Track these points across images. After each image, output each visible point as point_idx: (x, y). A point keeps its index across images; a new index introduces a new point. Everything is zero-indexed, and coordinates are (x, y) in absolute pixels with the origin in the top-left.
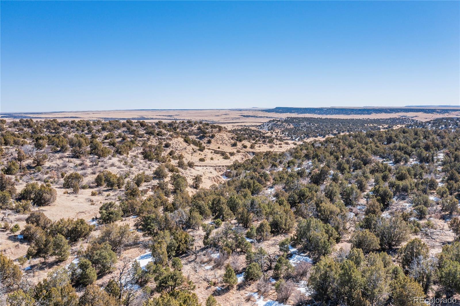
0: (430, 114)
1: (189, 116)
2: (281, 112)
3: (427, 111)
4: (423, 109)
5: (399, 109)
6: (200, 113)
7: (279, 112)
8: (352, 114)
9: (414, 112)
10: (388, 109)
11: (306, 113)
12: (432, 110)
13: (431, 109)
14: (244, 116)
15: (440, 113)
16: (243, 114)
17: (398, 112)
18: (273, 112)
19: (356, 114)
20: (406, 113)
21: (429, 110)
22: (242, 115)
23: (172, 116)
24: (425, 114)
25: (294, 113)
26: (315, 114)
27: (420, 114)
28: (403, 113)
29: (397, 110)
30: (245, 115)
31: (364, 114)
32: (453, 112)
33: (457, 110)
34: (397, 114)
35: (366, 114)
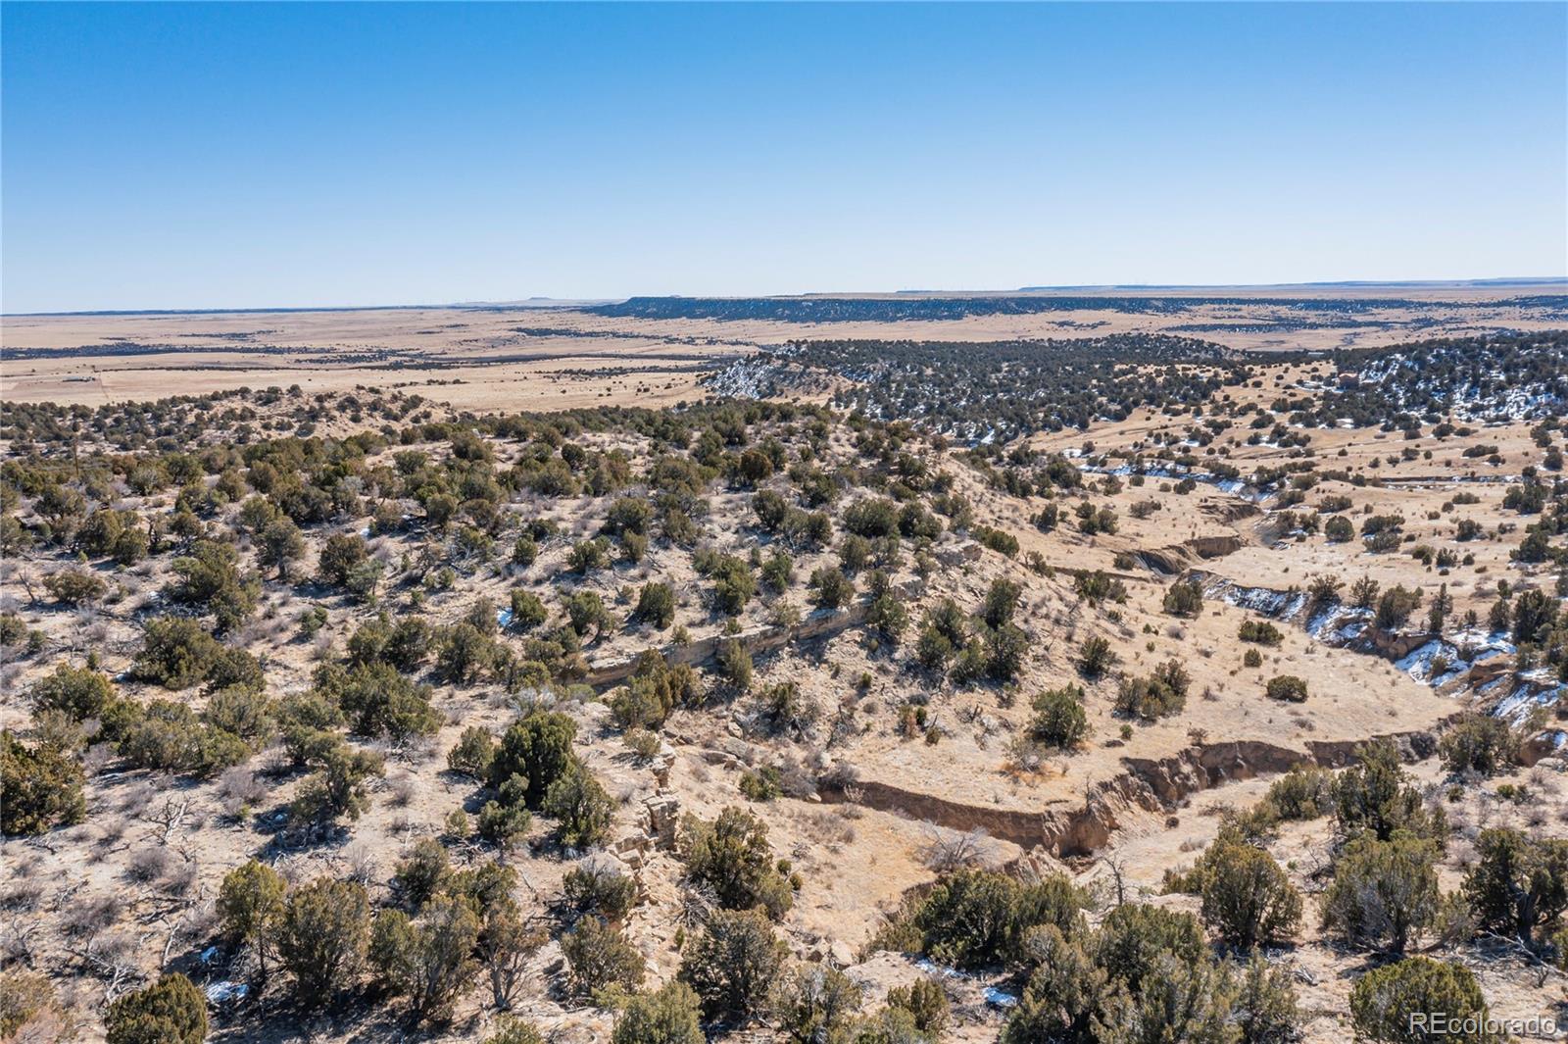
0: (1137, 315)
1: (315, 334)
2: (656, 316)
5: (1047, 300)
6: (350, 323)
7: (648, 316)
8: (900, 319)
10: (1012, 299)
11: (747, 318)
14: (530, 332)
15: (1165, 310)
16: (523, 326)
17: (1042, 309)
18: (626, 314)
20: (1066, 313)
21: (1131, 300)
22: (519, 330)
23: (245, 335)
24: (1122, 315)
25: (703, 316)
26: (780, 318)
27: (1107, 314)
28: (1058, 312)
29: (1041, 304)
30: (530, 326)
31: (940, 319)
32: (1193, 308)
33: (1201, 301)
34: (1041, 315)
35: (946, 317)
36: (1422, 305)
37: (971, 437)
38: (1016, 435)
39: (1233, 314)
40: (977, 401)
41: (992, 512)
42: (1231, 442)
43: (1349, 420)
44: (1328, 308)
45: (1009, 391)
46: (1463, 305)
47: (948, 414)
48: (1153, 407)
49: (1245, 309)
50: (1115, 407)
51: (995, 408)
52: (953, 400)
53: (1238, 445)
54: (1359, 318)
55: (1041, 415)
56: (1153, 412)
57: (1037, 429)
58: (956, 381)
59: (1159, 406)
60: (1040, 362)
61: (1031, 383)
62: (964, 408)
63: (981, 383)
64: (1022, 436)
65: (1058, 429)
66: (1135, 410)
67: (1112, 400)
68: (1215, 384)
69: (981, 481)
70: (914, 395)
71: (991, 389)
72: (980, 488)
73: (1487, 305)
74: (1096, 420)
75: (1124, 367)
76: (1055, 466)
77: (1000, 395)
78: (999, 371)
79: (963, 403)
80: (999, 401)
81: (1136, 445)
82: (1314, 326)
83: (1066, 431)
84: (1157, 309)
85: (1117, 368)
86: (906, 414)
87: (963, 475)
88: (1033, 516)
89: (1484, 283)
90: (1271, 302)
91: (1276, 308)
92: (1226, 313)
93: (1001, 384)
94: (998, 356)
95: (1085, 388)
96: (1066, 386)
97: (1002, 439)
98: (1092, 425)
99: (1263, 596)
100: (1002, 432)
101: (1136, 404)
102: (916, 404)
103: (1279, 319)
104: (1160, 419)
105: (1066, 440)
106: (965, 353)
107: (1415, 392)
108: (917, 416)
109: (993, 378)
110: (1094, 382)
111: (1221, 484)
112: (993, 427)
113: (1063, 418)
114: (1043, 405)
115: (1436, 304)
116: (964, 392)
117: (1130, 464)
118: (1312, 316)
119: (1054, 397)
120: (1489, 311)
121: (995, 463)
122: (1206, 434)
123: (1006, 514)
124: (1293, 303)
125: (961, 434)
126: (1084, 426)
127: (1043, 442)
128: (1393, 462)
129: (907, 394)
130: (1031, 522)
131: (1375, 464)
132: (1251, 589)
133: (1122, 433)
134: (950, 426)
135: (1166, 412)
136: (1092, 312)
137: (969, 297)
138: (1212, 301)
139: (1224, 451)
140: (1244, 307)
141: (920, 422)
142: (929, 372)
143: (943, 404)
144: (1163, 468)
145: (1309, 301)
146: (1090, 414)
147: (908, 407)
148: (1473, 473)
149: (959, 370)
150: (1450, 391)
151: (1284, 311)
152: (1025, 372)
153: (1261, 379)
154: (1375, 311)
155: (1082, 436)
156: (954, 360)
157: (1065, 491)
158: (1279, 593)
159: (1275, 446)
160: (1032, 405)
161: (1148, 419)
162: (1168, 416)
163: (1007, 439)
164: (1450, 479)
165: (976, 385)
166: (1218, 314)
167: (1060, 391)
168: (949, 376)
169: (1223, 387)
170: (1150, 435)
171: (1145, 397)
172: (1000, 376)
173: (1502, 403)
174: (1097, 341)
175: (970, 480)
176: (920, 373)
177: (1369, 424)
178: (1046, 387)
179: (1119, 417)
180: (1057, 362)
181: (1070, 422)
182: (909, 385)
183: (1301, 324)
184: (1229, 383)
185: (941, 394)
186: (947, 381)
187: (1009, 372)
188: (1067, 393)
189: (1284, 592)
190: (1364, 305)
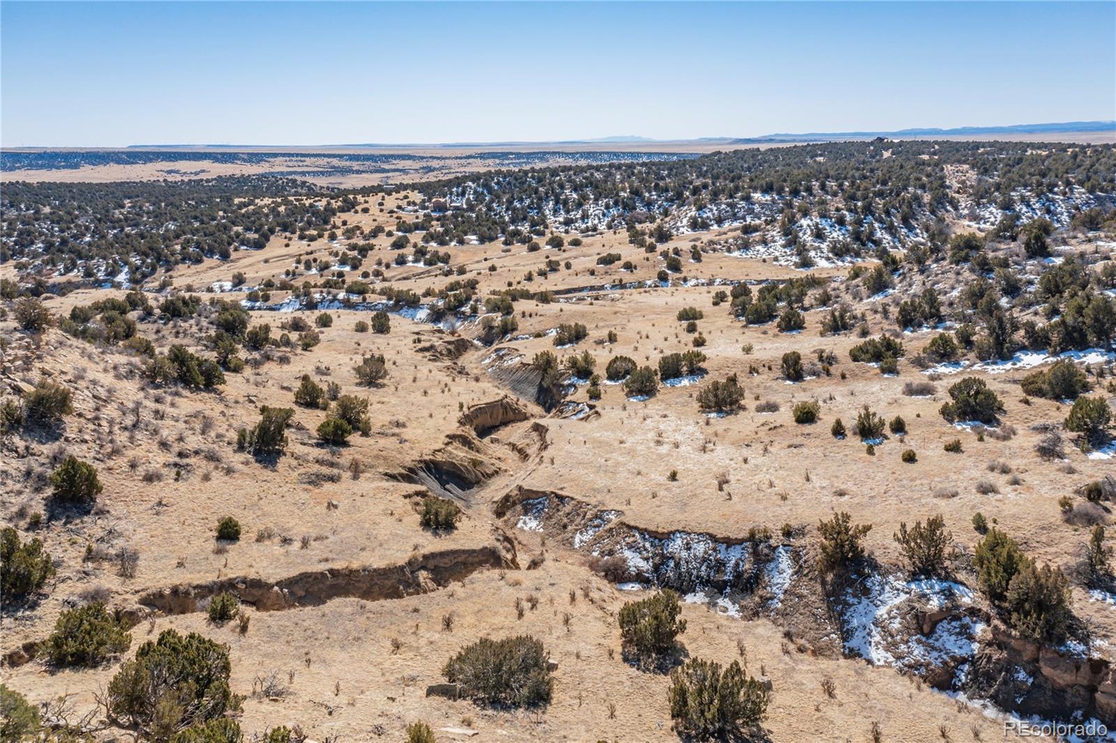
0: (229, 165)
3: (220, 157)
4: (210, 154)
5: (153, 153)
8: (19, 168)
9: (190, 159)
10: (123, 153)
12: (230, 154)
13: (226, 154)
17: (151, 160)
19: (31, 166)
20: (171, 164)
21: (223, 154)
24: (217, 164)
27: (205, 164)
28: (164, 163)
29: (147, 157)
31: (58, 168)
32: (272, 160)
33: (275, 155)
34: (149, 165)
35: (64, 167)
36: (422, 158)
37: (101, 276)
38: (154, 270)
39: (301, 164)
40: (103, 237)
41: (164, 445)
42: (379, 263)
43: (474, 237)
44: (364, 160)
45: (136, 225)
46: (449, 158)
47: (71, 251)
48: (288, 234)
49: (308, 161)
50: (252, 236)
51: (125, 244)
52: (75, 237)
53: (388, 266)
54: (386, 167)
55: (178, 247)
56: (290, 239)
57: (177, 263)
58: (77, 217)
59: (293, 232)
60: (162, 198)
61: (158, 217)
62: (89, 244)
63: (105, 218)
64: (161, 271)
65: (199, 261)
66: (272, 238)
67: (247, 229)
68: (330, 212)
69: (130, 374)
70: (29, 233)
71: (115, 223)
72: (130, 390)
73: (461, 158)
74: (236, 250)
75: (242, 200)
76: (227, 316)
77: (128, 229)
78: (123, 207)
79: (87, 239)
80: (128, 236)
81: (287, 273)
82: (358, 172)
83: (208, 262)
84: (244, 160)
85: (237, 201)
86: (22, 254)
87: (94, 372)
88: (242, 434)
89: (449, 146)
90: (325, 156)
91: (329, 160)
92: (295, 163)
93: (126, 219)
94: (118, 194)
95: (214, 219)
96: (196, 218)
97: (138, 276)
98: (234, 255)
99: (700, 548)
100: (137, 268)
101: (272, 231)
102: (32, 243)
103: (333, 167)
104: (298, 246)
105: (211, 273)
106: (86, 192)
107: (515, 209)
108: (35, 255)
109: (117, 214)
110: (221, 213)
111: (403, 312)
112: (126, 263)
113: (202, 249)
114: (177, 237)
115: (431, 157)
116: (87, 228)
117: (298, 297)
118: (355, 165)
119: (187, 228)
120: (463, 161)
121: (142, 319)
122: (354, 258)
123: (193, 442)
124: (340, 156)
125: (88, 274)
126: (225, 256)
127: (184, 277)
128: (542, 274)
129: (21, 234)
130: (241, 448)
131: (529, 278)
132: (669, 536)
133: (266, 261)
134: (74, 265)
135: (302, 238)
136: (193, 163)
137: (83, 151)
138: (283, 155)
139: (377, 274)
140: (307, 159)
141: (38, 262)
142: (47, 210)
143: (64, 242)
144: (335, 299)
145: (349, 155)
146: (229, 244)
147: (23, 246)
148: (621, 281)
149: (79, 208)
150: (540, 208)
151: (335, 162)
152: (148, 206)
153: (366, 205)
154: (394, 162)
155: (225, 267)
156: (74, 198)
157: (256, 355)
158: (729, 543)
159: (421, 265)
160: (165, 238)
161: (287, 245)
162: (305, 242)
163: (145, 276)
164: (602, 288)
165: (100, 220)
166: (290, 164)
167: (191, 223)
168: (69, 213)
169: (338, 214)
170: (299, 262)
171: (279, 225)
172: (124, 211)
173: (585, 217)
174: (208, 181)
175: (108, 379)
176: (37, 212)
177: (491, 239)
178: (175, 220)
179: (259, 245)
180: (177, 197)
181: (211, 253)
182: (23, 223)
183: (349, 171)
184: (342, 210)
185: (62, 231)
186: (68, 218)
187: (133, 207)
188: (196, 225)
189: (740, 542)
190: (387, 158)
